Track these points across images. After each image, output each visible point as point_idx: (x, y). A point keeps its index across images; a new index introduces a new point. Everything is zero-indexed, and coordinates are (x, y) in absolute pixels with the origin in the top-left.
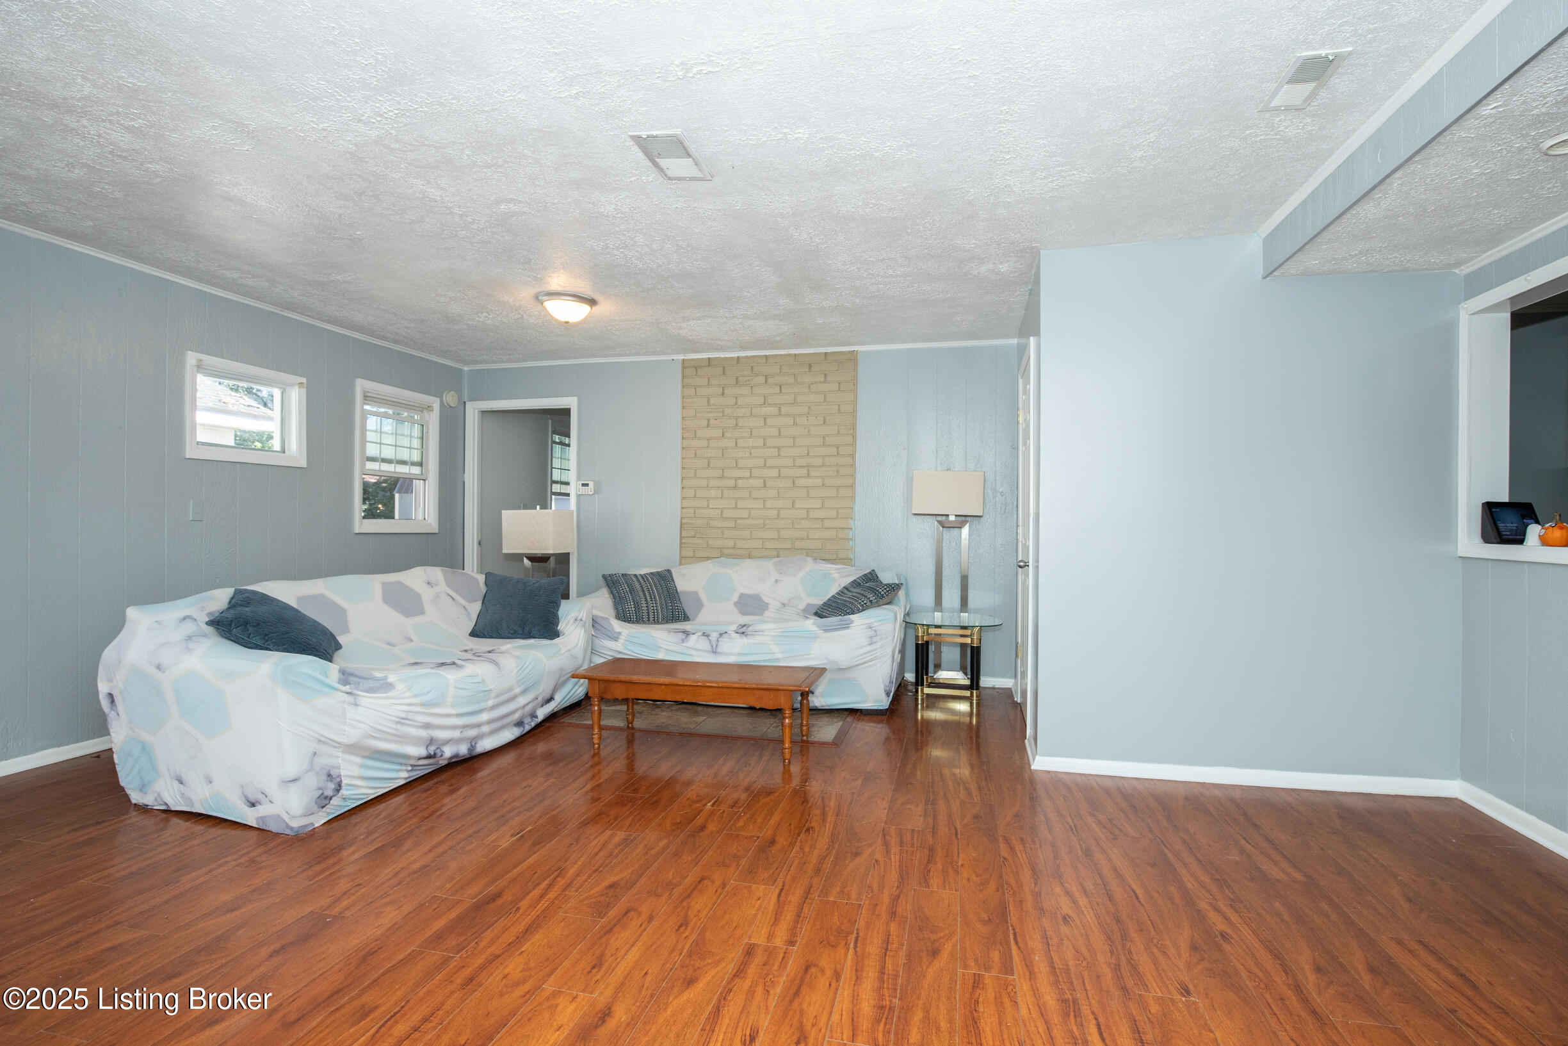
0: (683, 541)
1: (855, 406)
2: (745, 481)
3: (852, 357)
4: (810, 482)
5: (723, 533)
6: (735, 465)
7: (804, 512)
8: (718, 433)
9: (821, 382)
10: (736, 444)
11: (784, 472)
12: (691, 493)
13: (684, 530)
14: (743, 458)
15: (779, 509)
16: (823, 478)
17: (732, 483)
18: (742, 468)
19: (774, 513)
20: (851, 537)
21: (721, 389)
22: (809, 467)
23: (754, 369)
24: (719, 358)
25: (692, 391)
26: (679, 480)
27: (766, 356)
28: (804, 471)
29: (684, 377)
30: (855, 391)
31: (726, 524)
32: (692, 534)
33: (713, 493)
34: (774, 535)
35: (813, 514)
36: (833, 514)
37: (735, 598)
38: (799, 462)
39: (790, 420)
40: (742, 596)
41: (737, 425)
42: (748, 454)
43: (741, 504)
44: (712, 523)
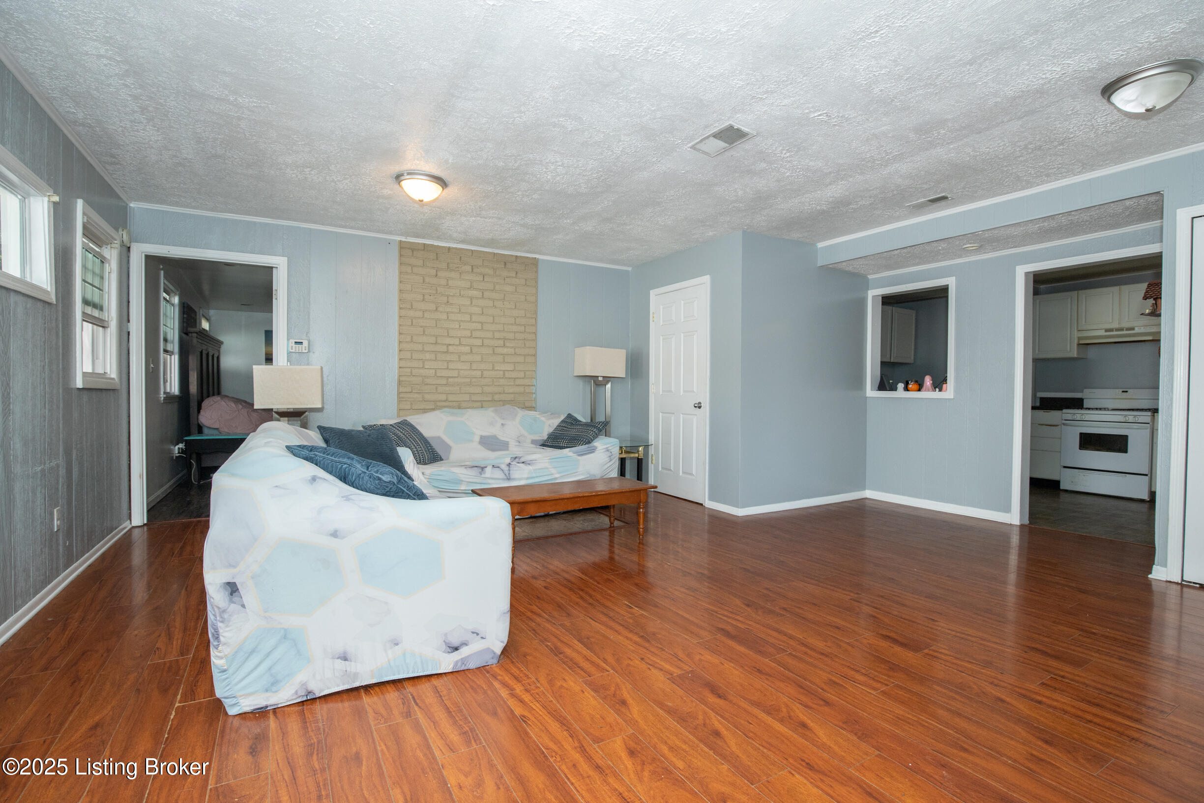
0: (401, 396)
1: (537, 297)
2: (455, 347)
3: (535, 262)
4: (505, 351)
5: (436, 389)
6: (446, 334)
7: (501, 373)
8: (433, 307)
9: (513, 277)
10: (448, 318)
11: (486, 342)
12: (408, 355)
13: (402, 386)
14: (453, 329)
15: (482, 371)
16: (514, 348)
17: (444, 349)
18: (451, 337)
19: (479, 373)
20: (534, 392)
21: (435, 271)
22: (505, 339)
23: (462, 259)
24: (432, 246)
25: (409, 269)
26: (396, 344)
27: (472, 250)
28: (501, 342)
29: (401, 255)
30: (536, 287)
31: (439, 381)
32: (409, 390)
33: (428, 356)
34: (479, 390)
35: (507, 375)
36: (522, 375)
37: (477, 439)
38: (497, 335)
39: (490, 303)
40: (482, 437)
41: (448, 302)
42: (457, 326)
43: (451, 366)
44: (428, 381)
